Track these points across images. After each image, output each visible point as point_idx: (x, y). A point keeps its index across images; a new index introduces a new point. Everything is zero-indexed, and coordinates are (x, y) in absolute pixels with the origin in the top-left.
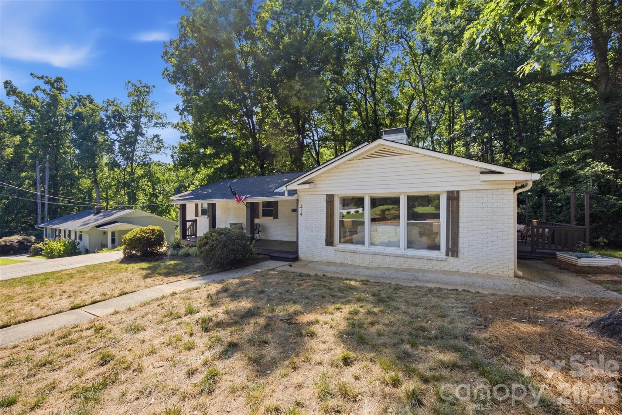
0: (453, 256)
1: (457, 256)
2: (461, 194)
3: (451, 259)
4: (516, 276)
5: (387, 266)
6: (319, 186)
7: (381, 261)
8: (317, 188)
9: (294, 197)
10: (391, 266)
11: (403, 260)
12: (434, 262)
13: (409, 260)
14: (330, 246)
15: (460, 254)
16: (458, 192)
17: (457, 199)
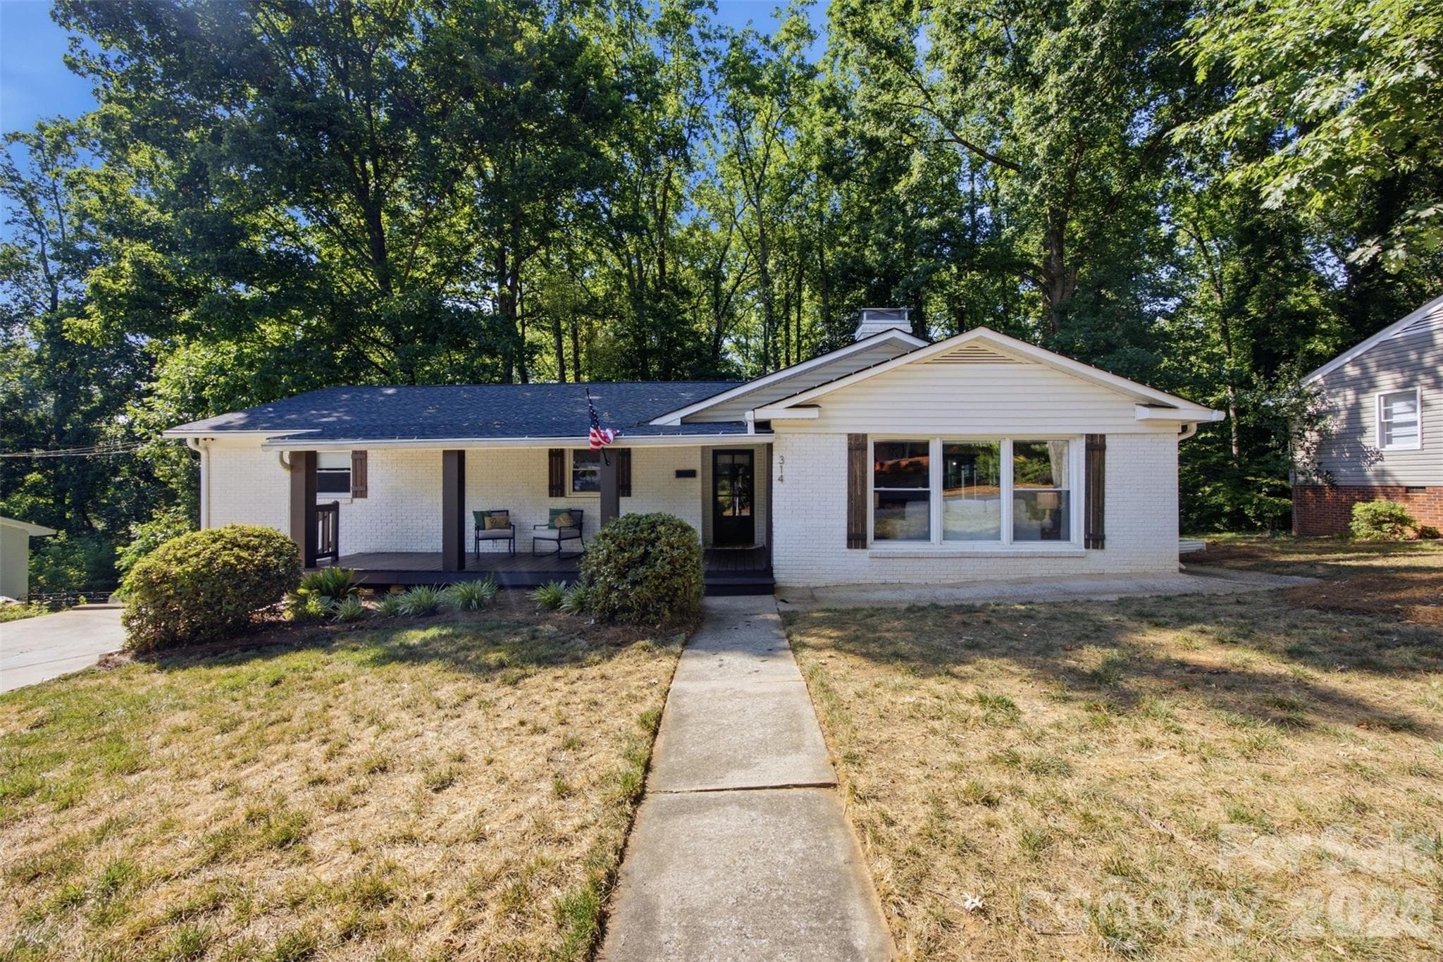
0: (1096, 547)
1: (1103, 547)
2: (1108, 441)
3: (1094, 553)
4: (1181, 571)
5: (984, 577)
6: (830, 414)
7: (970, 570)
8: (827, 418)
9: (764, 439)
10: (991, 577)
11: (1011, 562)
12: (1066, 562)
13: (1023, 562)
14: (856, 547)
15: (1107, 543)
16: (1103, 436)
17: (1102, 448)
